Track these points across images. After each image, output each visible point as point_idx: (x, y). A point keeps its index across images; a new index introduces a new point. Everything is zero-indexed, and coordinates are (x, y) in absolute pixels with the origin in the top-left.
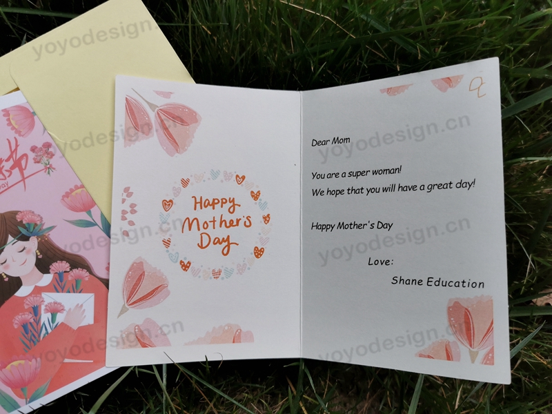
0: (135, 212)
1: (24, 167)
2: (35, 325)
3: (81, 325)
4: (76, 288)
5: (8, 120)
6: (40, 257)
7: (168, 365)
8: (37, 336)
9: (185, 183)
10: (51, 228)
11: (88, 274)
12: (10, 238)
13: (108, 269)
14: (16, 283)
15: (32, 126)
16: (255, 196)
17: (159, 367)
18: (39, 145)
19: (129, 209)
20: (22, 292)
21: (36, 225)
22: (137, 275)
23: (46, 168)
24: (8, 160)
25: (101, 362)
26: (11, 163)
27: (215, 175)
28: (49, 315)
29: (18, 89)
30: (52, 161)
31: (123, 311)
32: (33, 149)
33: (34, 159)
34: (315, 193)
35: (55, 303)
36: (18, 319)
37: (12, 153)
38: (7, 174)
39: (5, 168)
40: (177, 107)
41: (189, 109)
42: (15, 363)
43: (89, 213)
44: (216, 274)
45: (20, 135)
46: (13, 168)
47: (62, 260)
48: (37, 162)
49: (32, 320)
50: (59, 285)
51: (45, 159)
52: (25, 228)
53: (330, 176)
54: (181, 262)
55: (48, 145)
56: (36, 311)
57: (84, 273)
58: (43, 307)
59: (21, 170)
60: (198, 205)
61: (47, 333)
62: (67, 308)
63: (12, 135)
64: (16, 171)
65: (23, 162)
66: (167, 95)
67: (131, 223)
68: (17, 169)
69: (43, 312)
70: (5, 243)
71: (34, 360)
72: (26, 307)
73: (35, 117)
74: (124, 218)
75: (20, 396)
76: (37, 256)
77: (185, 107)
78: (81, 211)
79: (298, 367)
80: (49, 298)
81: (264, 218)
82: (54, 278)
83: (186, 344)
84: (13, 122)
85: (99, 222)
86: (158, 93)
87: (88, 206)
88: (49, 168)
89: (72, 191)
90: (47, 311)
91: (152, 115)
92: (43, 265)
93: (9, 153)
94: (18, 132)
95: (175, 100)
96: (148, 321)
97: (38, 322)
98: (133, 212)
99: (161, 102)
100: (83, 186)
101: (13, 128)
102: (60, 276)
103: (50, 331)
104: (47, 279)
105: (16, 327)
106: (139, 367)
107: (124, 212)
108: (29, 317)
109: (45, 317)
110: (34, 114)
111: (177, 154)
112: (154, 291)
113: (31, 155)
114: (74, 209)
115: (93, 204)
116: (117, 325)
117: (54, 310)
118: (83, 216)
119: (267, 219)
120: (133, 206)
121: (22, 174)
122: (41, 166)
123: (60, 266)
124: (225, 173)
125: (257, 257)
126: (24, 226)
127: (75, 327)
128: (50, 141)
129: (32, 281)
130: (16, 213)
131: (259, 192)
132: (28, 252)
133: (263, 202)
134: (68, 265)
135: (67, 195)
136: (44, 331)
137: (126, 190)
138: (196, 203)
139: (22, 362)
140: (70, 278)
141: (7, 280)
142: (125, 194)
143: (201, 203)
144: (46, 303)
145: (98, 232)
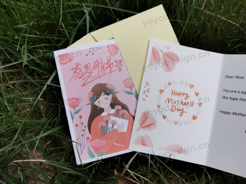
0: (149, 92)
1: (111, 68)
2: (106, 127)
3: (122, 131)
4: (123, 117)
5: (109, 49)
6: (112, 102)
7: (151, 155)
8: (106, 132)
9: (170, 84)
10: (117, 92)
11: (127, 112)
12: (103, 93)
13: (135, 112)
14: (102, 110)
15: (116, 53)
16: (197, 94)
17: (148, 155)
18: (118, 60)
20: (104, 114)
21: (112, 90)
22: (146, 116)
23: (119, 69)
24: (106, 64)
25: (127, 147)
26: (107, 65)
27: (182, 83)
28: (111, 125)
29: (113, 38)
30: (121, 67)
31: (138, 130)
32: (116, 61)
33: (116, 65)
35: (114, 121)
36: (101, 124)
37: (108, 62)
38: (105, 69)
39: (105, 67)
40: (171, 53)
41: (176, 55)
42: (97, 140)
43: (131, 89)
44: (176, 123)
45: (112, 55)
47: (119, 105)
49: (105, 126)
50: (117, 114)
51: (119, 66)
52: (109, 90)
53: (232, 92)
54: (163, 115)
55: (121, 61)
56: (107, 122)
57: (126, 112)
58: (110, 122)
59: (110, 69)
60: (173, 94)
61: (110, 132)
62: (118, 124)
63: (109, 55)
64: (109, 69)
65: (112, 66)
66: (168, 48)
67: (147, 96)
68: (109, 68)
69: (109, 123)
70: (101, 95)
71: (103, 141)
72: (104, 120)
73: (118, 50)
74: (144, 94)
75: (96, 153)
76: (111, 102)
77: (174, 54)
78: (129, 88)
80: (113, 118)
81: (199, 104)
82: (116, 111)
83: (159, 148)
84: (110, 50)
85: (134, 93)
86: (165, 47)
87: (132, 86)
88: (120, 70)
89: (127, 80)
90: (111, 123)
91: (161, 55)
92: (112, 106)
93: (107, 62)
94: (111, 54)
95: (171, 50)
96: (146, 135)
97: (107, 127)
99: (165, 50)
100: (131, 79)
101: (110, 52)
102: (118, 111)
103: (111, 131)
104: (113, 111)
105: (99, 127)
106: (141, 153)
107: (145, 91)
108: (104, 124)
109: (110, 125)
110: (118, 48)
111: (168, 72)
112: (150, 124)
114: (126, 87)
115: (133, 86)
116: (137, 133)
117: (114, 124)
118: (129, 90)
119: (200, 104)
120: (148, 89)
121: (111, 70)
122: (117, 68)
123: (118, 107)
124: (186, 83)
125: (193, 119)
126: (108, 90)
127: (120, 132)
128: (122, 59)
129: (108, 111)
130: (106, 84)
131: (198, 93)
132: (108, 100)
133: (200, 97)
134: (121, 107)
135: (125, 81)
136: (109, 131)
137: (147, 83)
139: (99, 140)
140: (121, 113)
141: (99, 108)
142: (146, 84)
143: (174, 93)
144: (111, 120)
145: (133, 97)
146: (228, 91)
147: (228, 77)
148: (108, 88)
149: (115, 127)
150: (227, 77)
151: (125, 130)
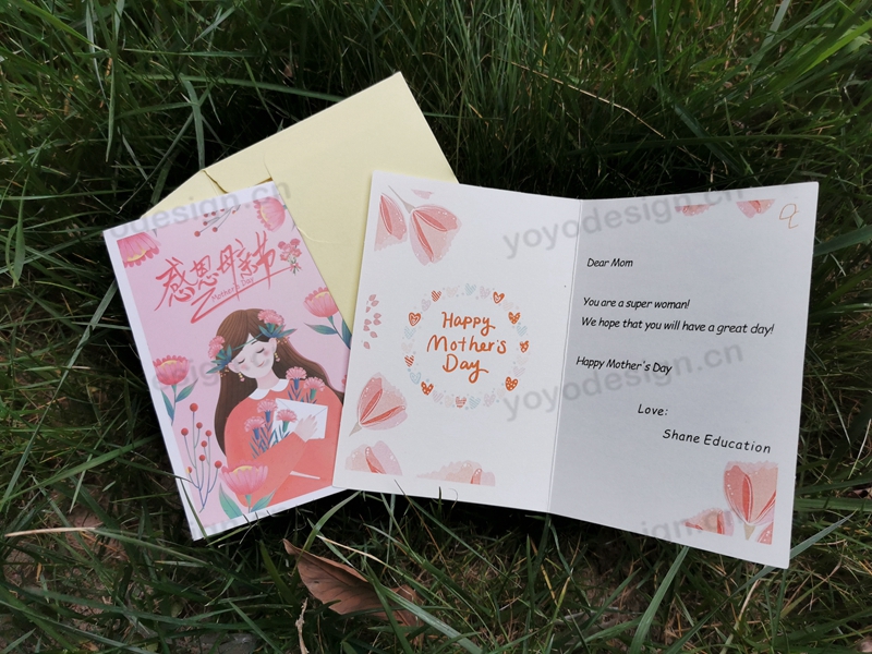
0: (379, 322)
1: (270, 263)
2: (266, 431)
3: (312, 438)
4: (310, 397)
5: (259, 212)
6: (278, 360)
7: (398, 497)
8: (266, 442)
9: (436, 296)
10: (292, 331)
11: (323, 384)
12: (250, 337)
13: (344, 382)
14: (251, 385)
15: (281, 220)
16: (514, 318)
17: (388, 496)
18: (288, 242)
19: (372, 319)
20: (256, 395)
21: (277, 326)
22: (374, 392)
23: (292, 266)
24: (254, 255)
25: (327, 480)
26: (258, 258)
27: (470, 289)
28: (281, 422)
29: (270, 179)
30: (298, 260)
31: (356, 429)
32: (281, 245)
33: (281, 256)
34: (586, 322)
35: (288, 411)
36: (251, 422)
37: (260, 247)
38: (253, 269)
39: (251, 263)
40: (435, 209)
41: (449, 213)
42: (243, 468)
43: (331, 319)
44: (460, 403)
45: (269, 229)
46: (259, 263)
47: (299, 366)
48: (283, 258)
49: (263, 426)
50: (293, 393)
51: (292, 256)
52: (266, 328)
53: (605, 303)
54: (423, 383)
55: (295, 242)
56: (268, 416)
57: (319, 383)
58: (276, 414)
59: (267, 267)
60: (448, 323)
61: (277, 441)
62: (299, 418)
63: (261, 228)
64: (262, 267)
65: (270, 258)
66: (426, 195)
67: (374, 335)
68: (263, 265)
69: (275, 418)
70: (245, 342)
71: (261, 468)
72: (259, 411)
73: (286, 211)
74: (366, 329)
75: (244, 504)
76: (275, 359)
77: (444, 210)
78: (323, 316)
79: (542, 523)
80: (283, 404)
81: (522, 345)
82: (290, 384)
83: (418, 476)
84: (263, 214)
85: (340, 331)
86: (417, 192)
87: (330, 311)
88: (295, 267)
89: (316, 293)
90: (279, 418)
91: (407, 217)
92: (280, 370)
93: (257, 248)
94: (267, 226)
95: (434, 201)
96: (380, 444)
97: (269, 429)
98: (377, 322)
99: (418, 203)
100: (327, 289)
101: (263, 221)
102: (296, 383)
103: (280, 439)
104: (282, 384)
105: (247, 430)
106: (367, 493)
107: (367, 322)
108: (261, 422)
109: (277, 424)
110: (285, 207)
111: (430, 263)
112: (389, 412)
113: (279, 252)
114: (317, 313)
115: (336, 309)
116: (353, 439)
117: (287, 419)
118: (325, 322)
119: (524, 346)
120: (377, 316)
121: (268, 271)
122: (288, 264)
123: (296, 372)
124: (482, 288)
125: (508, 389)
126: (264, 326)
127: (305, 440)
128: (299, 238)
129: (268, 385)
130: (258, 311)
131: (518, 314)
132: (266, 354)
133: (522, 326)
134: (304, 372)
135: (311, 297)
136: (274, 439)
137: (372, 297)
138: (446, 320)
139: (250, 468)
140: (305, 387)
141: (243, 380)
142: (370, 302)
143: (451, 321)
144: (279, 410)
145: (337, 341)
146: (594, 303)
147: (594, 264)
148: (263, 321)
149: (291, 427)
150: (591, 262)
151: (319, 433)
